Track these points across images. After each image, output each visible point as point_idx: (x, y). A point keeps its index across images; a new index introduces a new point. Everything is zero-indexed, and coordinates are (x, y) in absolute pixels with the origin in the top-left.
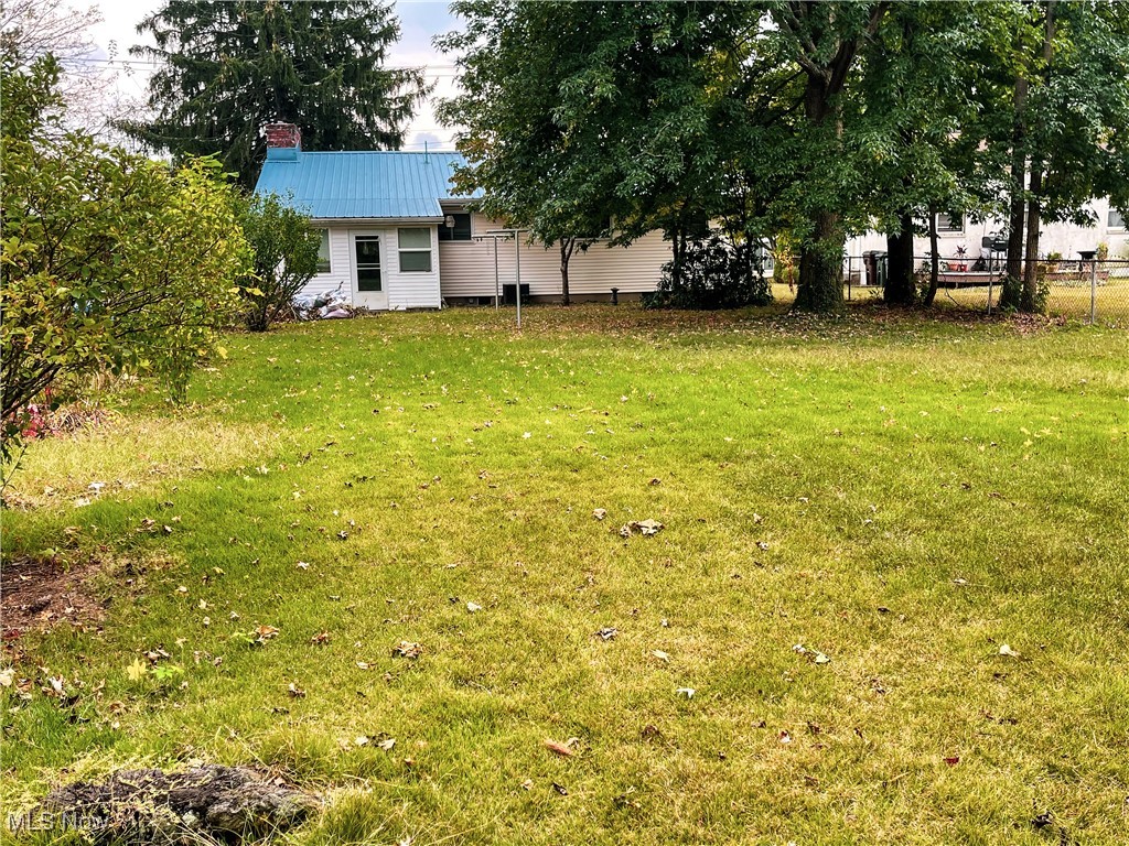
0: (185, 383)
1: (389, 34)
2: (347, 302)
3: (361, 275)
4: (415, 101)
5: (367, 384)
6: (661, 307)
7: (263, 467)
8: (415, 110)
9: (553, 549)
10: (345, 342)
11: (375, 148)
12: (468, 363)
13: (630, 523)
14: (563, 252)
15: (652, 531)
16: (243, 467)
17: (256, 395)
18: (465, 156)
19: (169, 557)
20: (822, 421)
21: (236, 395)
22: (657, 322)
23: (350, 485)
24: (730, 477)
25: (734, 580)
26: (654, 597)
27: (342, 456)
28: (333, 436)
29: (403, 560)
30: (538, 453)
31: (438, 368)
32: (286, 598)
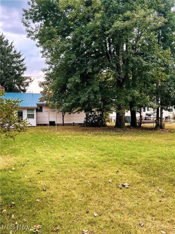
1: (25, 69)
5: (29, 145)
6: (84, 126)
7: (13, 168)
9: (104, 193)
11: (20, 92)
12: (51, 139)
14: (63, 115)
16: (8, 168)
18: (42, 94)
20: (143, 154)
22: (86, 130)
23: (39, 173)
24: (135, 169)
25: (161, 202)
26: (143, 209)
27: (32, 165)
28: (27, 159)
29: (66, 198)
30: (82, 163)
31: (44, 140)
32: (38, 213)
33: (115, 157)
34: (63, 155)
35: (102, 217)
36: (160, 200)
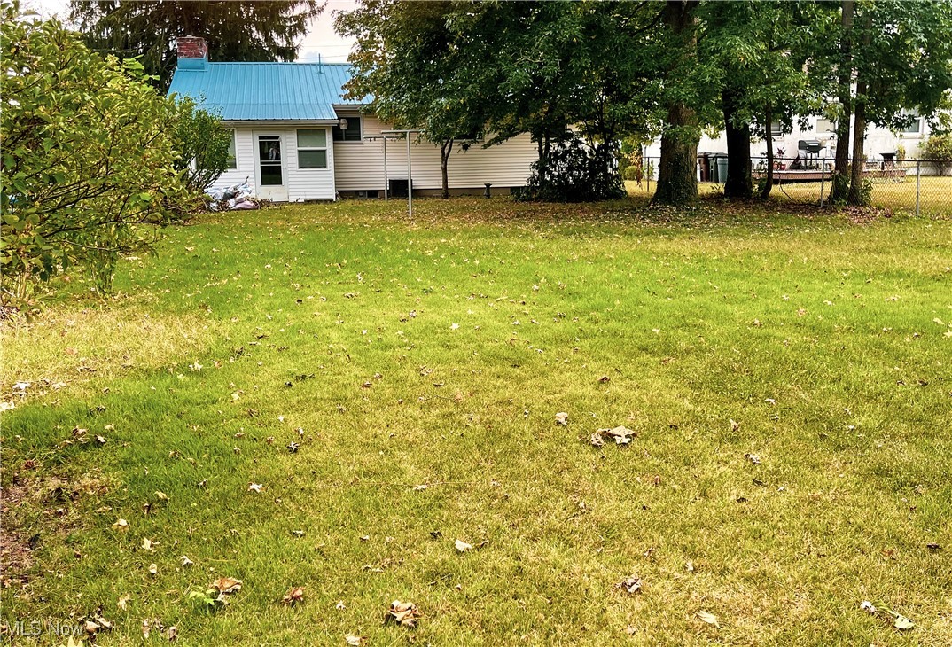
0: (110, 273)
2: (253, 195)
3: (264, 171)
4: (308, 20)
5: (285, 273)
7: (196, 364)
8: (308, 27)
9: (525, 462)
10: (257, 231)
11: (273, 59)
12: (376, 252)
13: (600, 430)
14: (443, 151)
15: (626, 441)
16: (175, 364)
17: (179, 284)
18: (355, 66)
19: (104, 478)
20: (737, 311)
21: (160, 284)
23: (290, 385)
24: (679, 374)
25: (743, 504)
26: (662, 528)
27: (275, 351)
28: (262, 328)
29: (366, 479)
30: (472, 346)
31: (349, 257)
32: (243, 534)
33: (613, 325)
34: (404, 316)
35: (484, 555)
36: (742, 494)
